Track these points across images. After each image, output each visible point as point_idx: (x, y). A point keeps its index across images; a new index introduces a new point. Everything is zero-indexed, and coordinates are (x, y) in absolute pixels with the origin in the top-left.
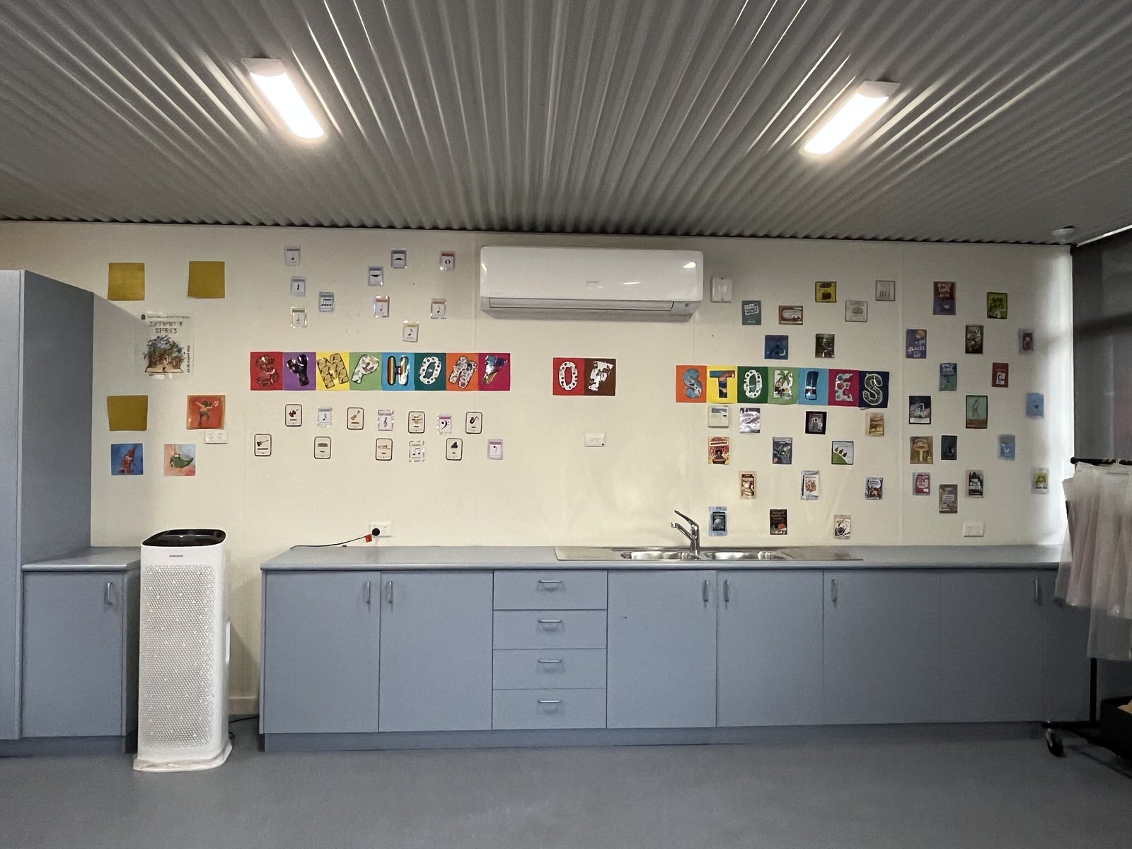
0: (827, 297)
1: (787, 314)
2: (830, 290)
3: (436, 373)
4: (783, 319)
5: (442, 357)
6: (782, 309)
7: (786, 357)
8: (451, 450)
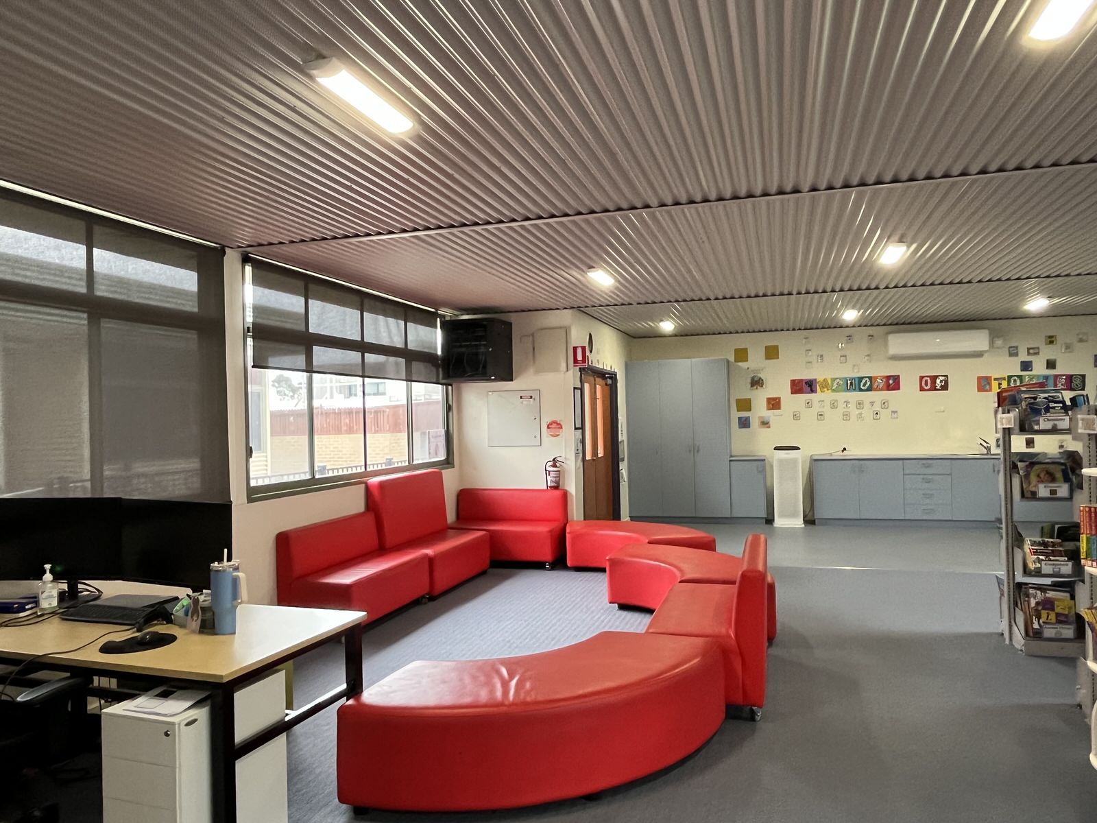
0: (1051, 342)
1: (1031, 351)
2: (1053, 339)
3: (868, 385)
4: (1029, 354)
5: (870, 378)
6: (1029, 349)
7: (1031, 370)
8: (875, 416)
